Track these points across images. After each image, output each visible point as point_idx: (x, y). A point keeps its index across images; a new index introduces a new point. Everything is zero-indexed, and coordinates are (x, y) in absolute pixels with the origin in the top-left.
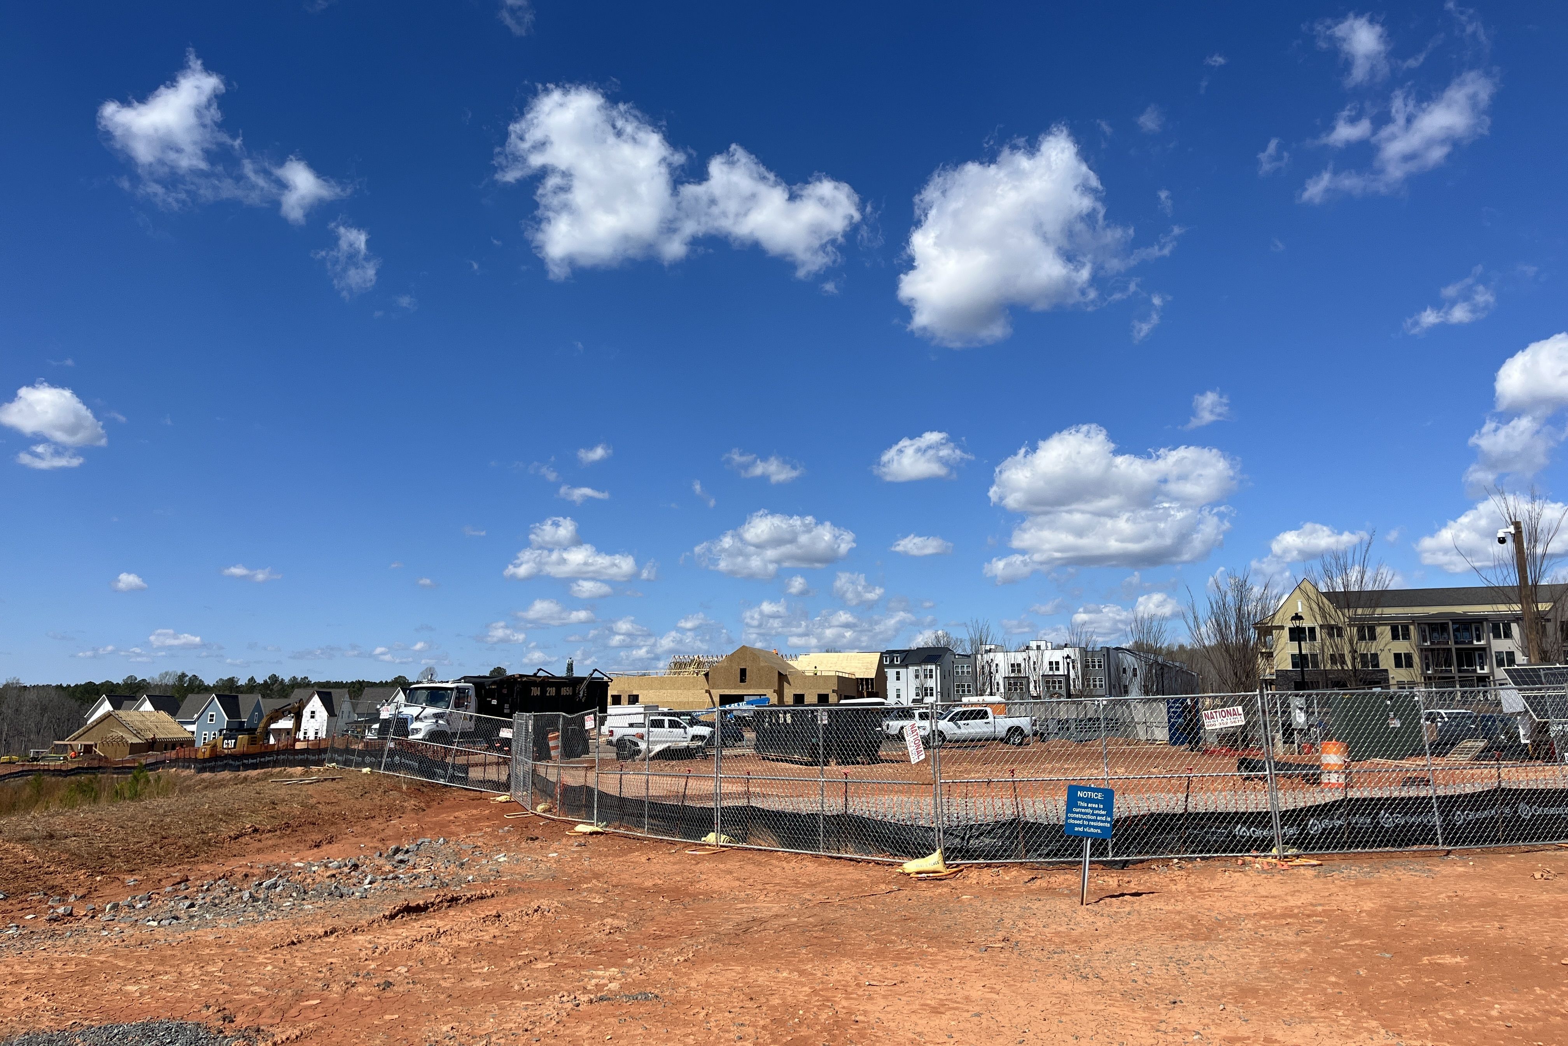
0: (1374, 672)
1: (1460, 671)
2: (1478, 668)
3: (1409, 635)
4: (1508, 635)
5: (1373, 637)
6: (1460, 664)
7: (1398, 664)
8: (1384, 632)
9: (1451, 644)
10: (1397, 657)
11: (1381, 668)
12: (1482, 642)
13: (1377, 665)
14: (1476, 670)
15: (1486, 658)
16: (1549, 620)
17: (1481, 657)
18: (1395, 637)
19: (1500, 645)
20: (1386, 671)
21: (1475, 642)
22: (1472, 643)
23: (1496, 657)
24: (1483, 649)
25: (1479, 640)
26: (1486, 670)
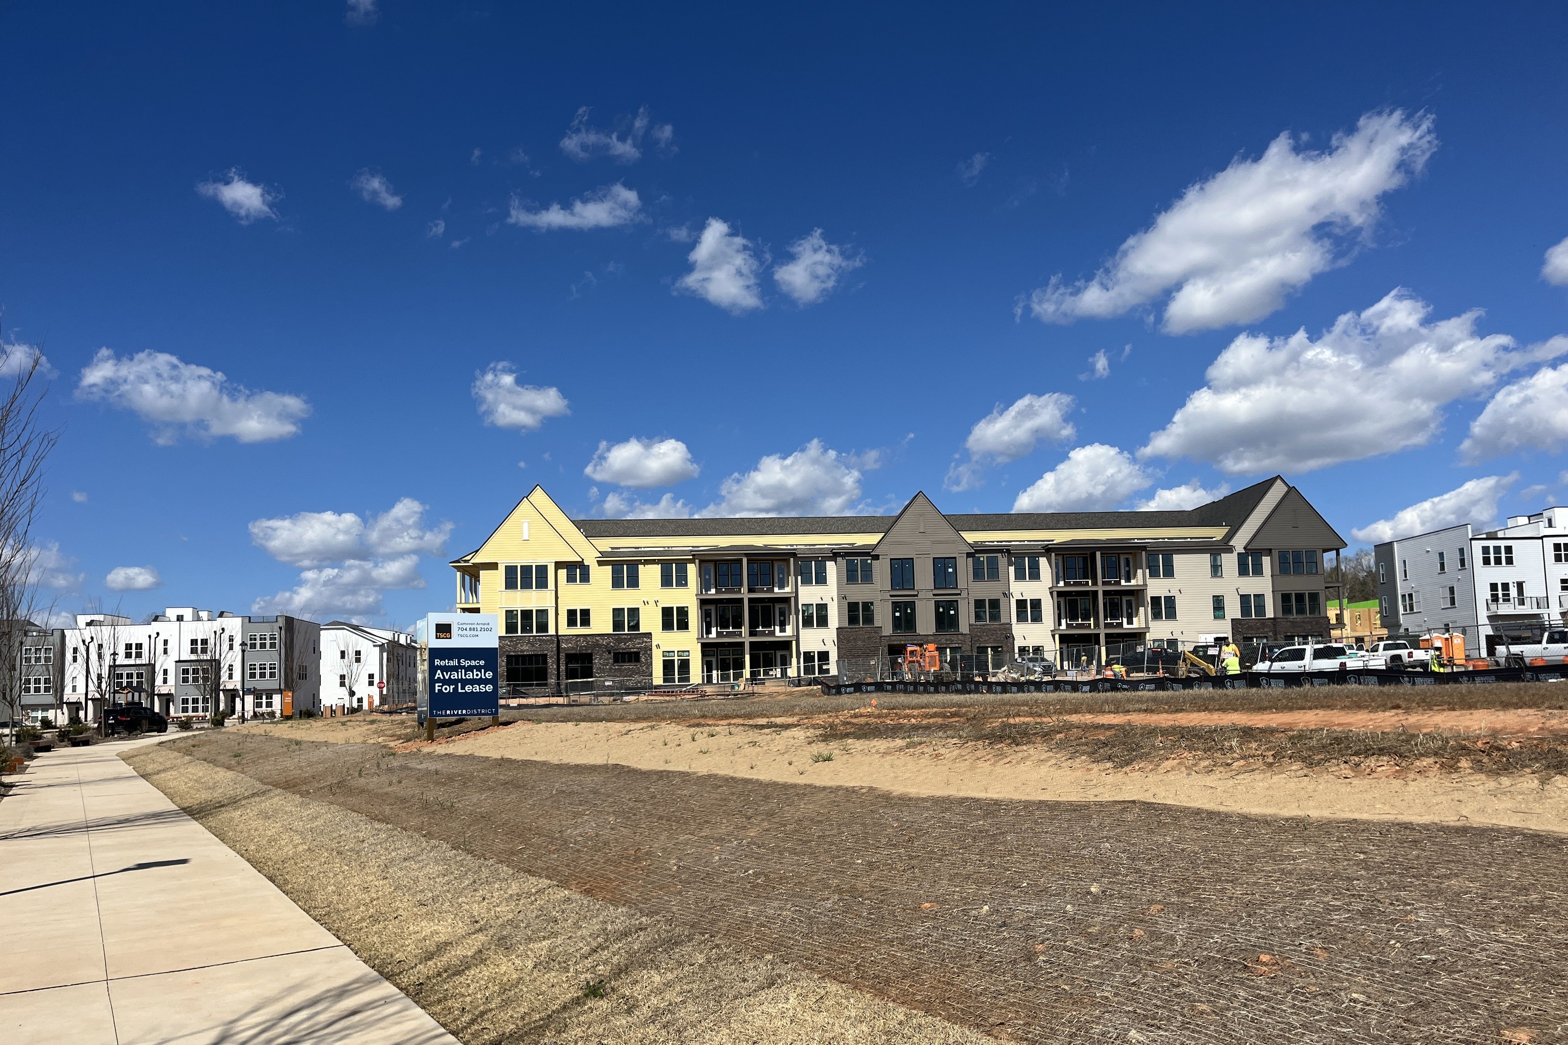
0: (632, 638)
1: (752, 634)
2: (777, 628)
3: (685, 578)
4: (822, 580)
5: (634, 582)
6: (753, 625)
7: (667, 625)
8: (650, 574)
9: (745, 594)
10: (667, 612)
11: (642, 630)
12: (788, 589)
13: (636, 627)
14: (773, 632)
15: (790, 614)
16: (876, 557)
17: (782, 613)
18: (666, 582)
19: (809, 595)
20: (649, 635)
21: (776, 590)
22: (772, 591)
23: (803, 612)
24: (786, 600)
25: (781, 587)
26: (789, 630)
